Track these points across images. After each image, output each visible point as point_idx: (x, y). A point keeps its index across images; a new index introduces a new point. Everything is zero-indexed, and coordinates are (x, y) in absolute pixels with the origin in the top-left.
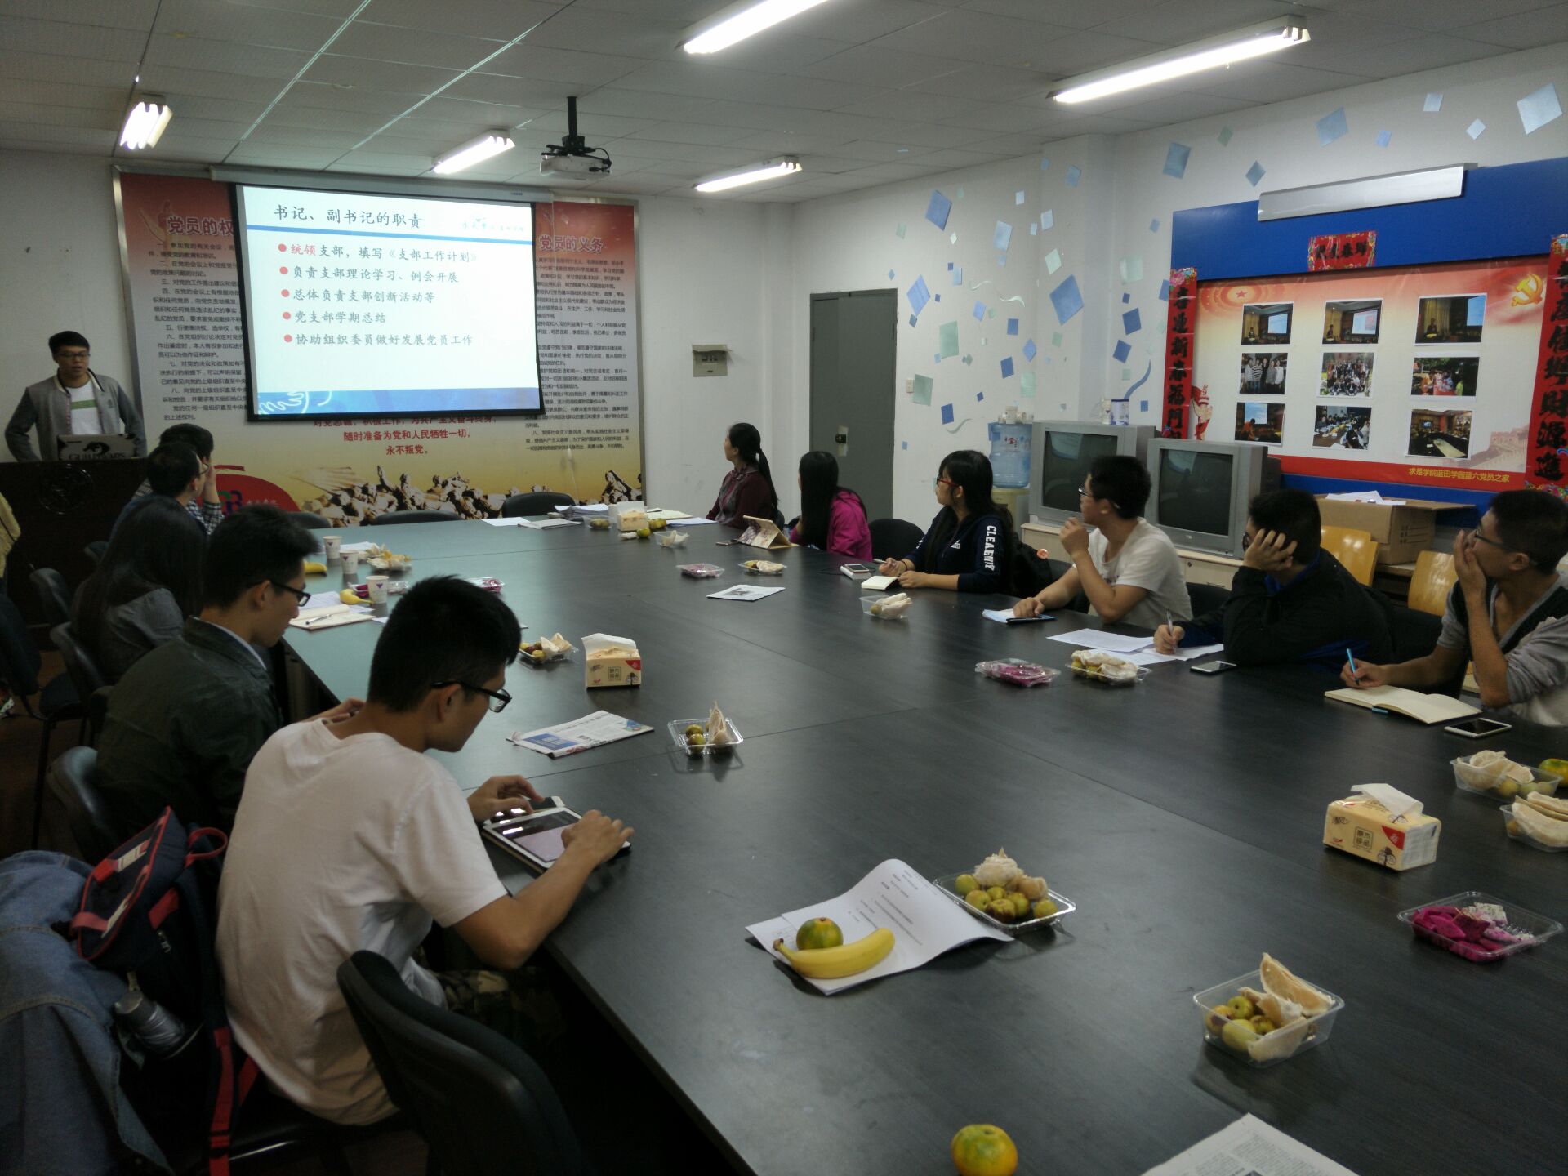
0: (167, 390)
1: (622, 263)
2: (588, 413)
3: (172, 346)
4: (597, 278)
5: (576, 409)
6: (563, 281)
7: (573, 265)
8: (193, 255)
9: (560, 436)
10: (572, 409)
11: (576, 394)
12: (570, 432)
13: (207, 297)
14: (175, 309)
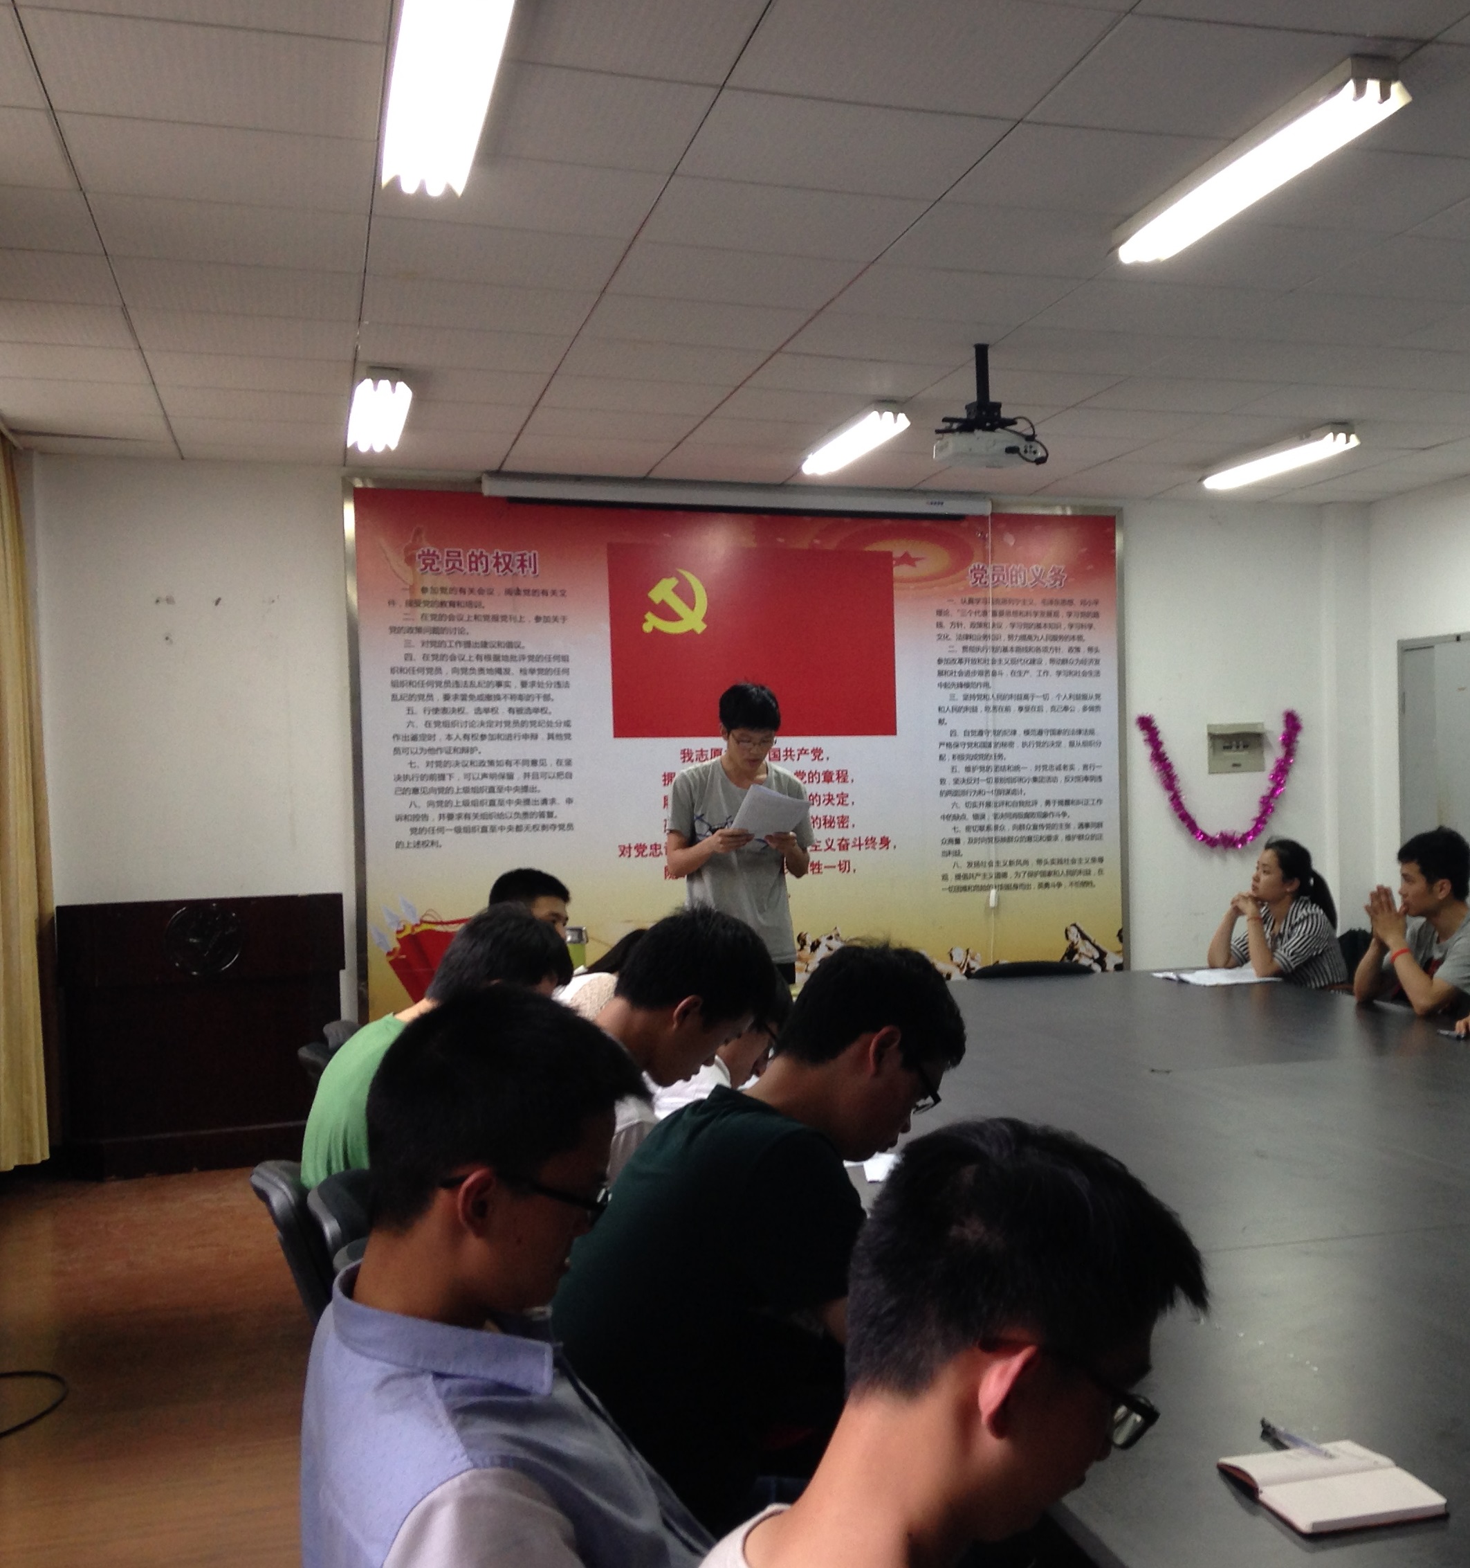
0: (403, 804)
1: (1096, 602)
2: (1039, 833)
3: (414, 738)
4: (1057, 626)
5: (1021, 827)
6: (1005, 632)
7: (1020, 608)
8: (452, 604)
9: (993, 870)
10: (1014, 827)
11: (1021, 803)
12: (1011, 863)
13: (469, 665)
14: (422, 684)
